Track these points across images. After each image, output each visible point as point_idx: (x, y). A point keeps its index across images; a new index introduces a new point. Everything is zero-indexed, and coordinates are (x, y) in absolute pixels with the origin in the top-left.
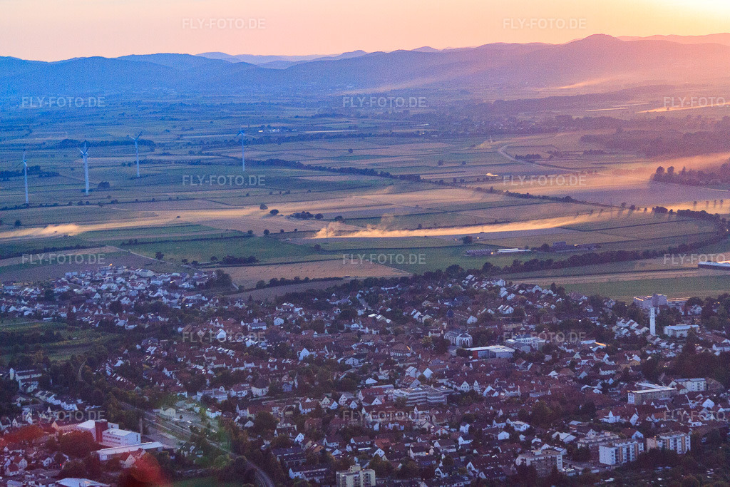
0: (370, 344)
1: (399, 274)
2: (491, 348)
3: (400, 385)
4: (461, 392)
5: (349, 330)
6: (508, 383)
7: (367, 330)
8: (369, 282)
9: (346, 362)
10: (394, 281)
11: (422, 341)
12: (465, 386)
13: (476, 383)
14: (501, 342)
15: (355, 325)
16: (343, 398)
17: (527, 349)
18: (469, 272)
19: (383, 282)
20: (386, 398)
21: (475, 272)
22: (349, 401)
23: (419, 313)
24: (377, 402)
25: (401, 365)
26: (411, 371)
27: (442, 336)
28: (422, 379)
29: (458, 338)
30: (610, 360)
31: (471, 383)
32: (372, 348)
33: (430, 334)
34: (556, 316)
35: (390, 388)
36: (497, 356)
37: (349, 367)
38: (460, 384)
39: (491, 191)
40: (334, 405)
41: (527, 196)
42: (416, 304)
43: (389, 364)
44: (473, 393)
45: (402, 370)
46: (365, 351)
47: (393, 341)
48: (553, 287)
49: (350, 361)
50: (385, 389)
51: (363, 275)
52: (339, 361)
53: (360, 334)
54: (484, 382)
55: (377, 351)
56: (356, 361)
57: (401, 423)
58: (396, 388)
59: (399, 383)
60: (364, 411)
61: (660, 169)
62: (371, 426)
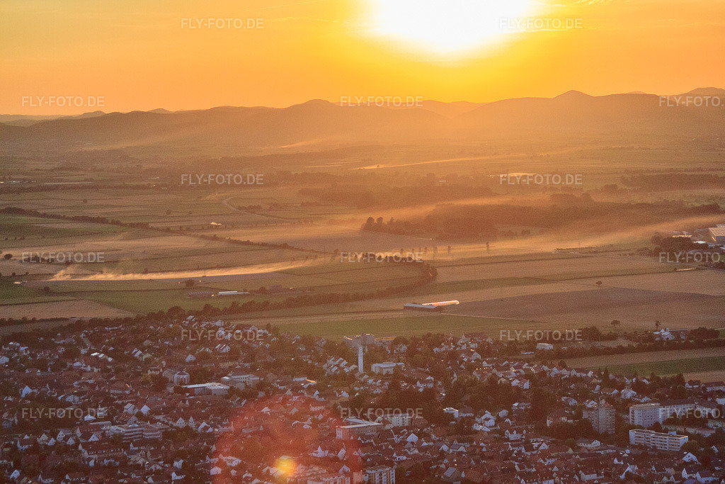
0: (91, 381)
1: (122, 315)
2: (207, 385)
3: (117, 422)
4: (177, 428)
5: (71, 369)
6: (222, 419)
7: (89, 368)
8: (94, 322)
9: (67, 400)
10: (117, 322)
11: (141, 379)
12: (181, 423)
13: (191, 419)
14: (218, 379)
15: (77, 364)
16: (61, 435)
17: (241, 387)
18: (190, 313)
19: (106, 322)
20: (103, 435)
21: (197, 314)
22: (66, 438)
23: (140, 352)
24: (94, 438)
25: (120, 402)
26: (129, 408)
27: (161, 374)
28: (140, 416)
29: (176, 376)
30: (320, 396)
31: (186, 419)
32: (93, 386)
33: (149, 372)
34: (270, 354)
35: (108, 425)
36: (213, 393)
37: (69, 404)
38: (176, 420)
39: (215, 238)
40: (52, 442)
41: (247, 243)
42: (138, 344)
43: (108, 401)
44: (187, 428)
45: (121, 407)
46: (85, 388)
47: (114, 378)
48: (268, 327)
49: (70, 399)
50: (103, 425)
51: (88, 315)
52: (60, 398)
53: (82, 372)
54: (199, 418)
55: (97, 388)
56: (77, 398)
57: (116, 459)
58: (113, 424)
59: (117, 419)
60: (80, 447)
61: (370, 219)
62: (86, 462)
